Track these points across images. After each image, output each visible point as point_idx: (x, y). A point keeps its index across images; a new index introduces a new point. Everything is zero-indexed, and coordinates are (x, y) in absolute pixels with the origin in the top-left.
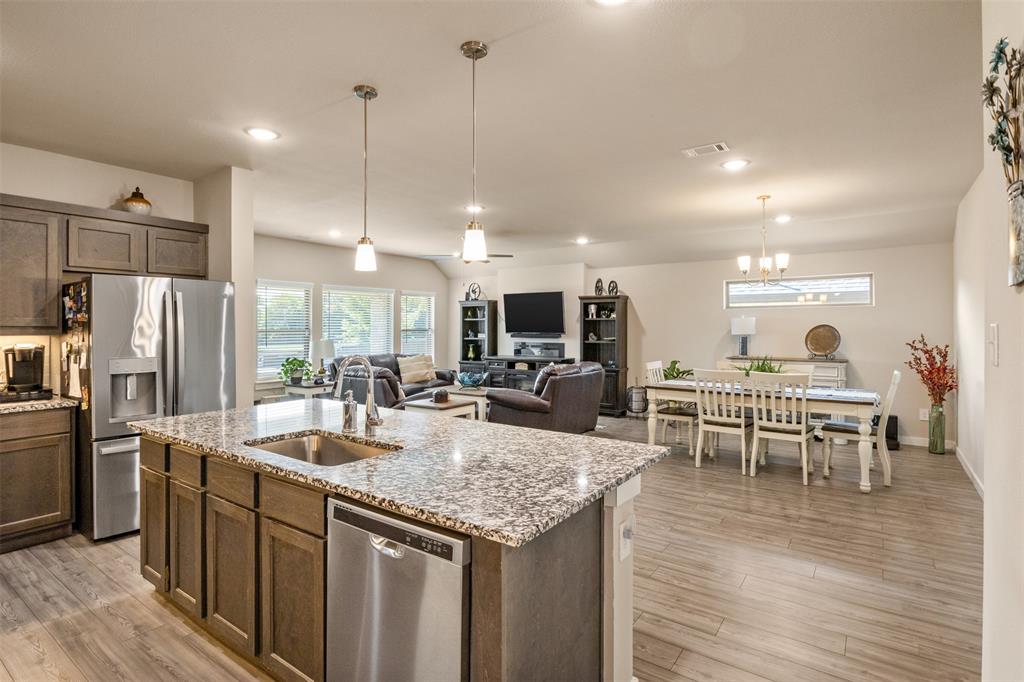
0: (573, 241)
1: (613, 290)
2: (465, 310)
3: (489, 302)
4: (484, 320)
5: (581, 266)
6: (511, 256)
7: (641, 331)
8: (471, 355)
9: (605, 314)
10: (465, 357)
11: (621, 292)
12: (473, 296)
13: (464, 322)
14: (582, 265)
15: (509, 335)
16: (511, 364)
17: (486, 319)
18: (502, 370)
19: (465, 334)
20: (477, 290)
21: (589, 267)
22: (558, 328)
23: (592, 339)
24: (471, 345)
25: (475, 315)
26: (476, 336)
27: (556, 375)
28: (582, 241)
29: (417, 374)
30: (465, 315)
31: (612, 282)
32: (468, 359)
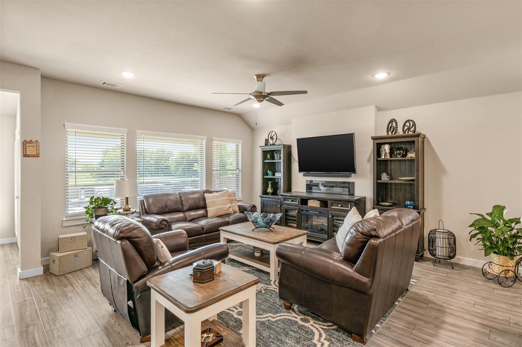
0: (370, 78)
1: (409, 129)
2: (265, 153)
3: (284, 146)
4: (280, 161)
5: (372, 109)
6: (306, 92)
7: (440, 170)
8: (269, 190)
9: (400, 154)
10: (265, 192)
11: (418, 131)
12: (271, 142)
13: (264, 164)
14: (374, 106)
15: (302, 174)
16: (304, 201)
17: (282, 161)
18: (296, 205)
19: (265, 173)
20: (275, 137)
21: (379, 109)
22: (349, 167)
23: (385, 178)
24: (270, 183)
25: (273, 157)
26: (274, 175)
27: (377, 237)
28: (381, 75)
29: (221, 208)
30: (265, 157)
31: (408, 121)
32: (267, 194)
